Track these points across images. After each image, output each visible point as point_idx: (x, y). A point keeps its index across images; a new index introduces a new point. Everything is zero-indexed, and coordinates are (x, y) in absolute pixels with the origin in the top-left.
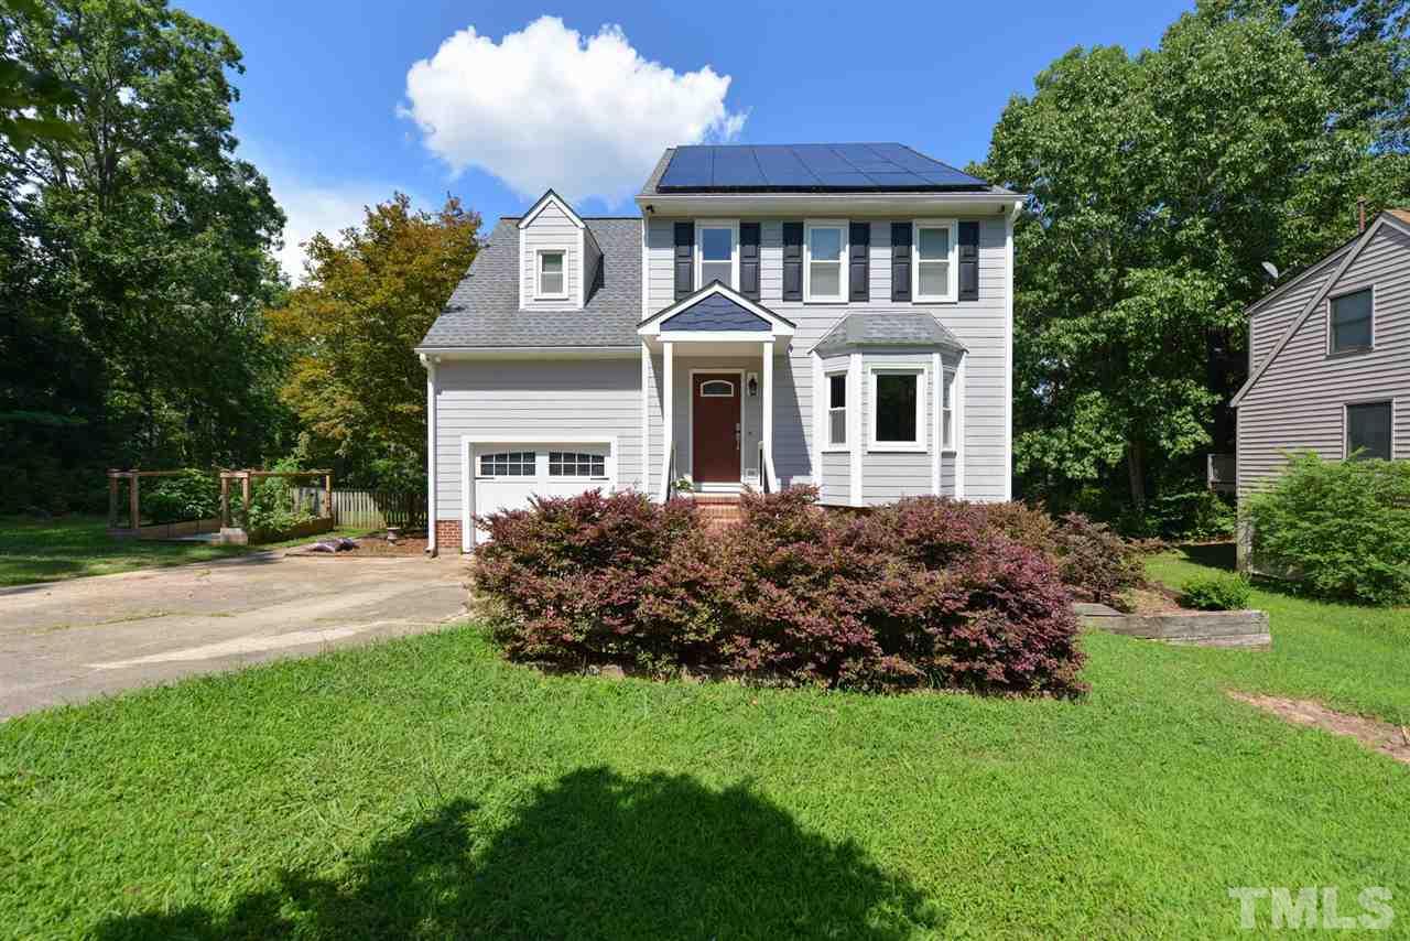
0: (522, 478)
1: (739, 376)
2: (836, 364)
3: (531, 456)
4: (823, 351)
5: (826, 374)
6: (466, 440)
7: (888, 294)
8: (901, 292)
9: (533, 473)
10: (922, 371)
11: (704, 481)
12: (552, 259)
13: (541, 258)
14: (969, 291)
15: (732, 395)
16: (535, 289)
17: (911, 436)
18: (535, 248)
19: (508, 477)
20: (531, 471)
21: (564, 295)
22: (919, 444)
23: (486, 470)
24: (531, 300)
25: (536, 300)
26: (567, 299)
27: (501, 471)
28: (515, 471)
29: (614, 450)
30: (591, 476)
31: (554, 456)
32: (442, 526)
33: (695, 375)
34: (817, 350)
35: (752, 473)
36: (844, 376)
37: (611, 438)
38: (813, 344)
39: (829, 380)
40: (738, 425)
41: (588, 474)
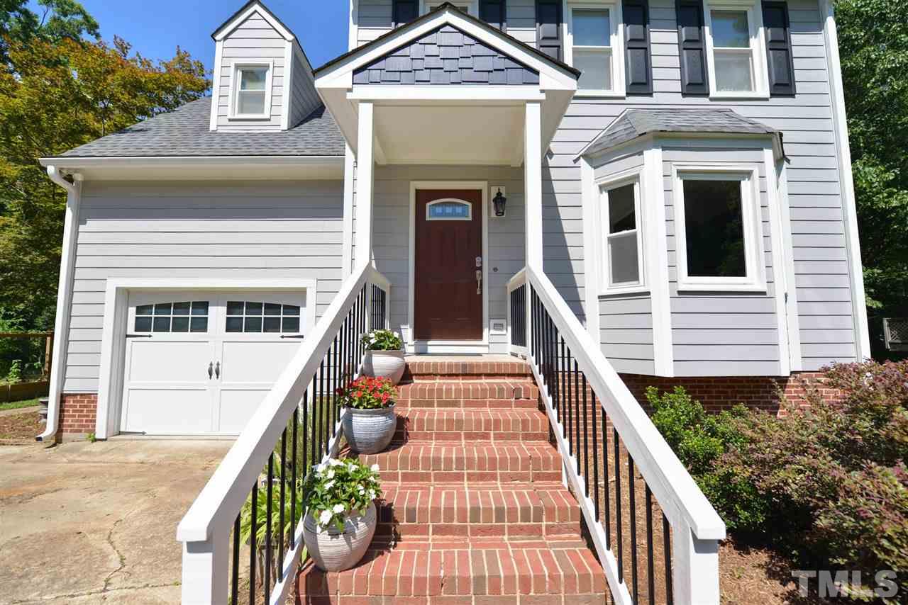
0: (189, 335)
1: (479, 192)
2: (617, 171)
3: (204, 306)
4: (596, 156)
5: (601, 188)
6: (112, 285)
7: (677, 86)
8: (695, 86)
9: (204, 329)
10: (748, 174)
11: (429, 338)
12: (252, 74)
13: (240, 74)
14: (783, 86)
15: (470, 219)
16: (229, 108)
17: (738, 269)
18: (233, 63)
19: (171, 335)
20: (201, 326)
21: (266, 116)
22: (752, 280)
23: (142, 326)
24: (225, 121)
25: (230, 120)
26: (269, 120)
27: (162, 326)
28: (180, 326)
29: (311, 298)
30: (281, 334)
31: (233, 307)
32: (70, 401)
33: (418, 192)
34: (585, 156)
35: (498, 327)
36: (632, 186)
37: (308, 283)
38: (581, 148)
39: (605, 196)
40: (478, 259)
41: (279, 332)
